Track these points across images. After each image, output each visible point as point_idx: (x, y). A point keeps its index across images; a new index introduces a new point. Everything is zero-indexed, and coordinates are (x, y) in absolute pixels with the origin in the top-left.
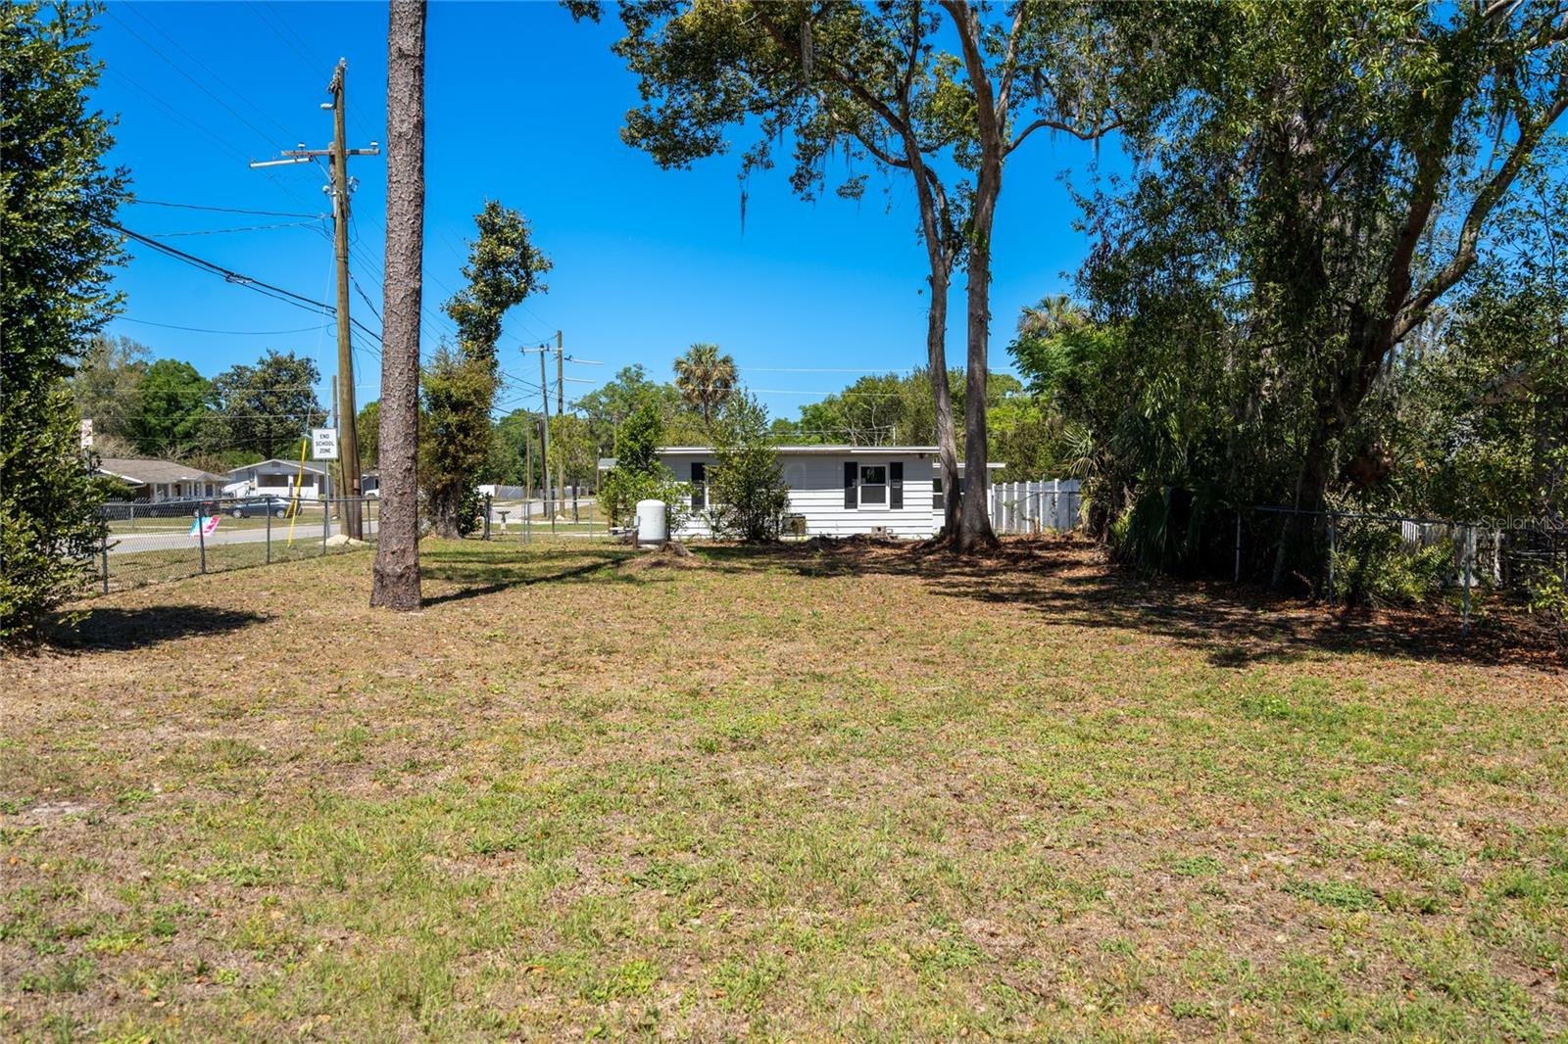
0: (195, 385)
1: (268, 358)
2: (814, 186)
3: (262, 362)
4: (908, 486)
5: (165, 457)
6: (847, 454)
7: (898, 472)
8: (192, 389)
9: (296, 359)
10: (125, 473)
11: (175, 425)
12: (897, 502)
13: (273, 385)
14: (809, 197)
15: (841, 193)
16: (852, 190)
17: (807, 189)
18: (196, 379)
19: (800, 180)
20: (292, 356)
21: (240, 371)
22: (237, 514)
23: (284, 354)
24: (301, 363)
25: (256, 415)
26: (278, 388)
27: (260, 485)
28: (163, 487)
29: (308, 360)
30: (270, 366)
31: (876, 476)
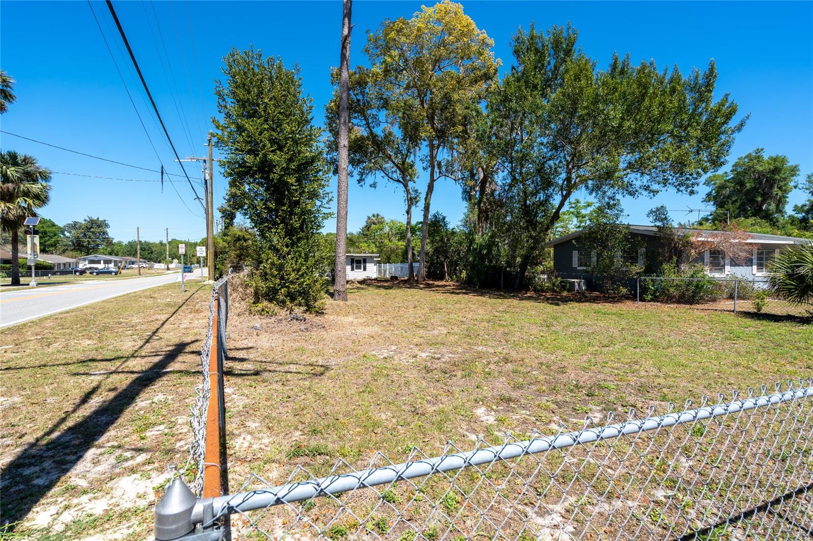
0: (54, 227)
1: (87, 219)
2: (362, 183)
3: (85, 220)
4: (368, 265)
5: (52, 254)
6: (352, 256)
7: (365, 261)
8: (53, 229)
9: (100, 220)
10: (48, 260)
11: (45, 242)
12: (365, 269)
13: (90, 229)
14: (362, 186)
15: (371, 186)
16: (374, 185)
17: (361, 184)
18: (54, 225)
19: (359, 181)
20: (98, 219)
21: (76, 223)
22: (95, 274)
23: (95, 218)
24: (101, 221)
25: (84, 239)
26: (92, 230)
27: (89, 263)
28: (59, 264)
29: (105, 221)
30: (89, 222)
31: (359, 262)
